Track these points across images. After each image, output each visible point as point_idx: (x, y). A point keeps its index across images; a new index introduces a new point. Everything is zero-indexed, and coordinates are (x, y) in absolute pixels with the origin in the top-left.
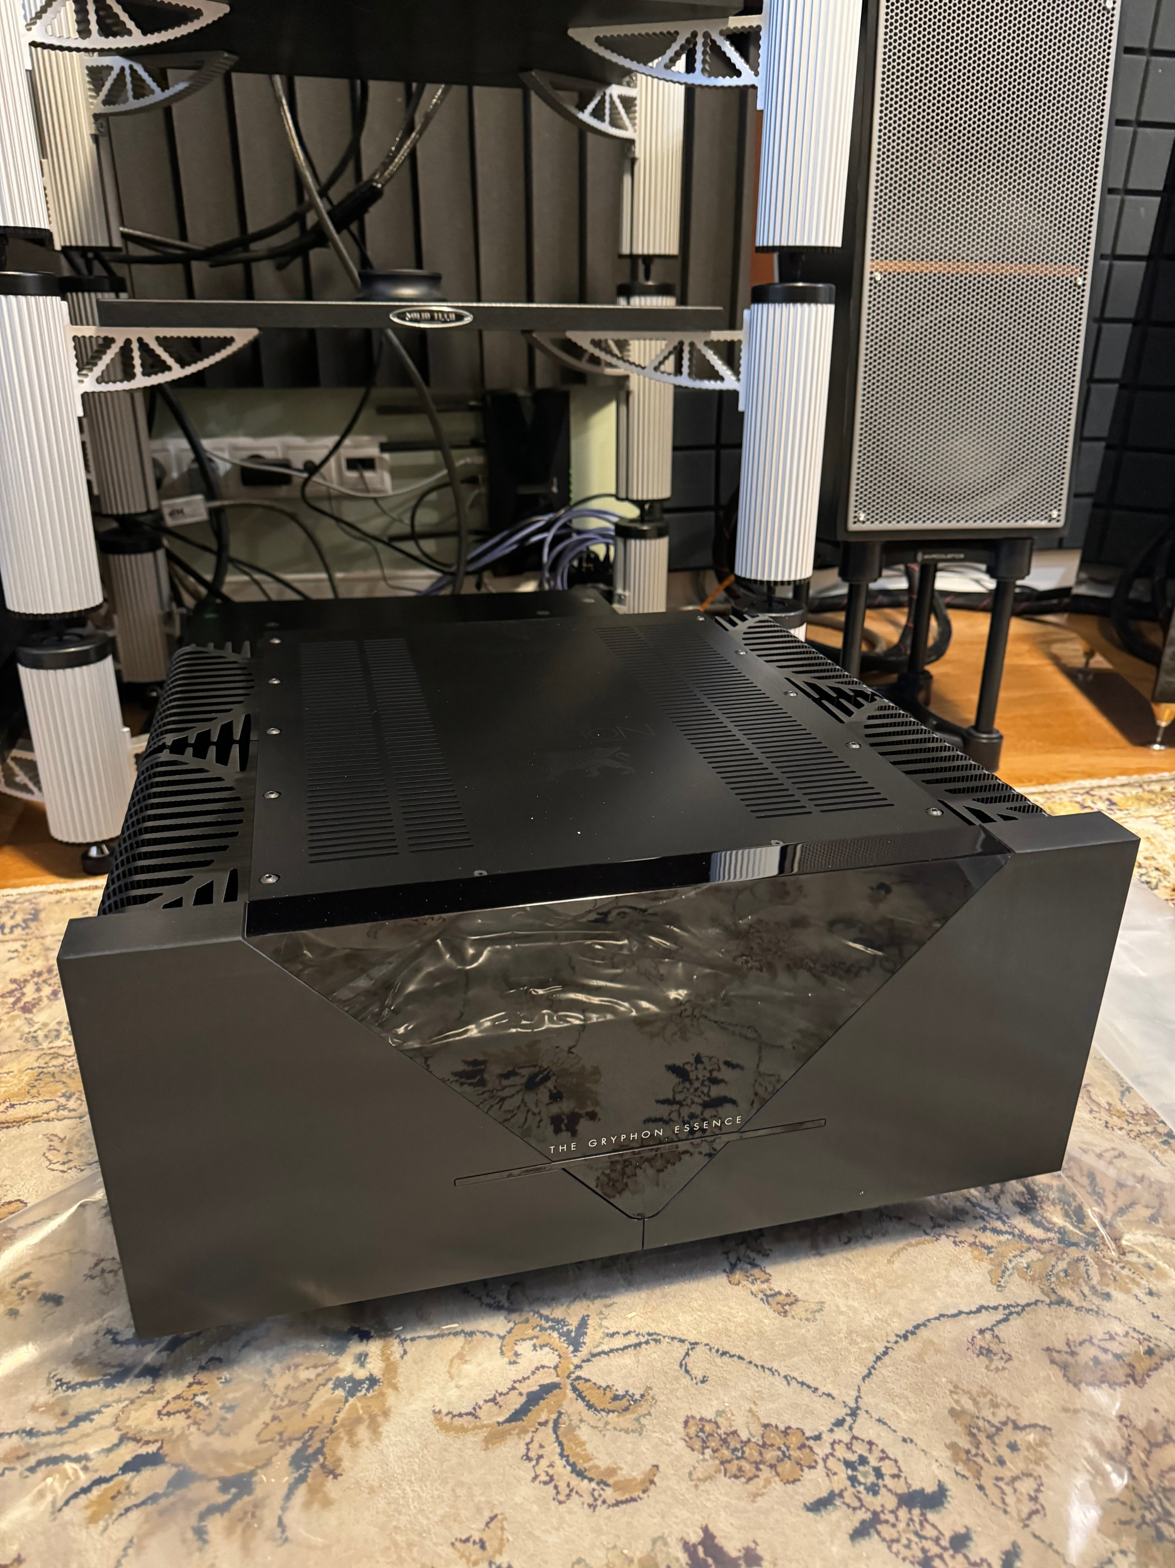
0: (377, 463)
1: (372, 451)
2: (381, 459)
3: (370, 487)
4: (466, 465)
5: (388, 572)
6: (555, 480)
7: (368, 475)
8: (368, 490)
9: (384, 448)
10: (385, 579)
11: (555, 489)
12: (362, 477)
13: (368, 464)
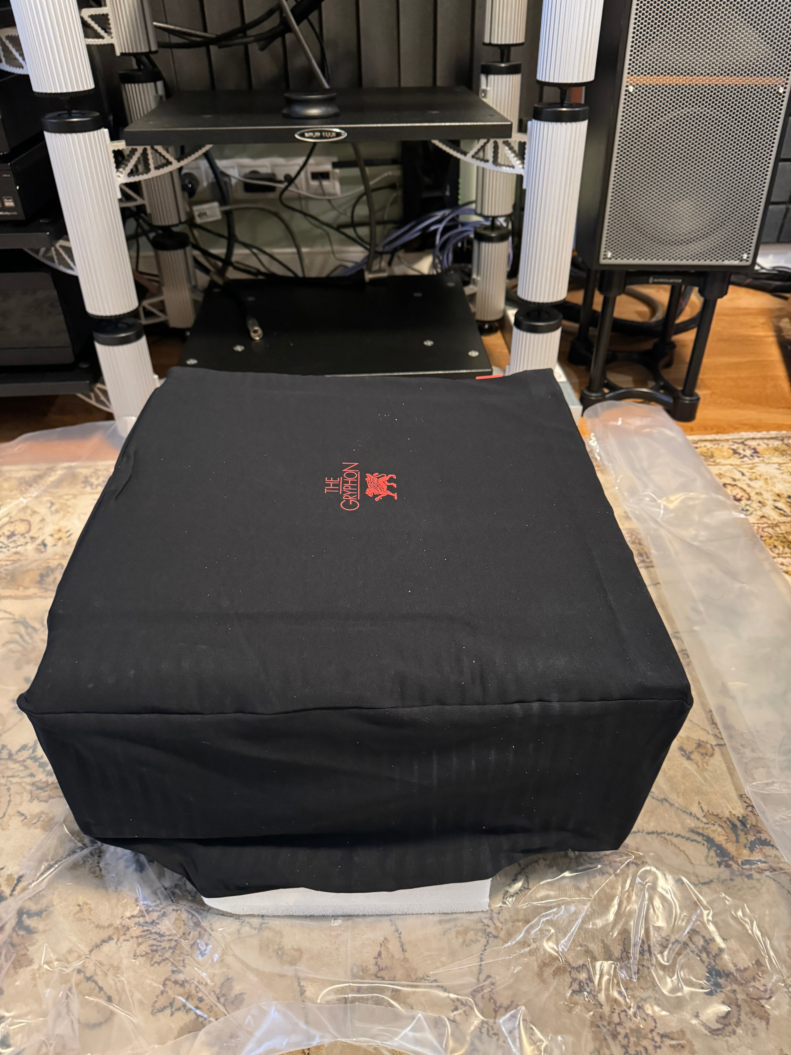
0: (331, 176)
1: (327, 167)
2: (333, 173)
3: (326, 192)
4: (389, 176)
5: (336, 248)
6: (448, 187)
7: (325, 183)
8: (324, 194)
9: (335, 165)
10: (333, 253)
11: (448, 193)
12: (321, 185)
13: (324, 176)
